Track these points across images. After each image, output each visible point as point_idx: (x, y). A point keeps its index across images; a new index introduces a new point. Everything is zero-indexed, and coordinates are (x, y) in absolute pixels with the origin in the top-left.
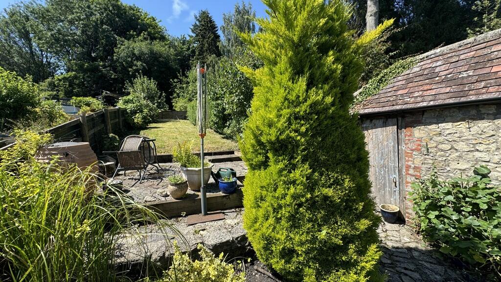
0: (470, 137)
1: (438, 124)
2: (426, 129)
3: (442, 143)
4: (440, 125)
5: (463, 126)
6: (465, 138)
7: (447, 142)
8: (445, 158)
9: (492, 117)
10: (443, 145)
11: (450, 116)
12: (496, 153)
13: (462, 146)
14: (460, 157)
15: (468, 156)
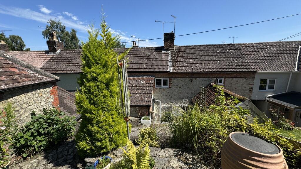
0: (27, 101)
1: (12, 98)
2: (7, 102)
3: (16, 107)
4: (14, 98)
5: (22, 96)
6: (25, 101)
7: (18, 106)
8: (19, 114)
9: (31, 91)
10: (17, 108)
11: (18, 92)
12: (35, 105)
13: (24, 106)
14: (25, 111)
15: (28, 109)
